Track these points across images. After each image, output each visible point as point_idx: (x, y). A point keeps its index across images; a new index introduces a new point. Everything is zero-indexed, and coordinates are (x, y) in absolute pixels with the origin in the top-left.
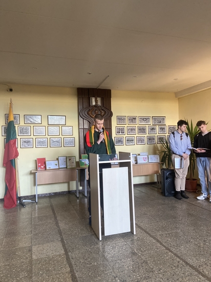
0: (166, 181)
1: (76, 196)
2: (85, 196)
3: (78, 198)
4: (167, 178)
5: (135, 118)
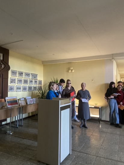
5: (22, 73)
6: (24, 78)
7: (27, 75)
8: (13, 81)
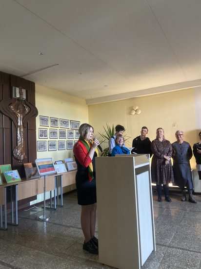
5: (56, 121)
6: (59, 127)
7: (65, 122)
8: (43, 134)
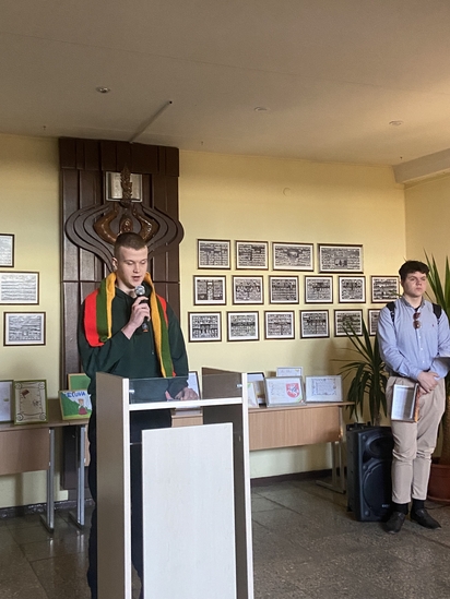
0: (362, 467)
1: (46, 526)
2: (79, 526)
3: (51, 532)
4: (366, 459)
5: (260, 249)
